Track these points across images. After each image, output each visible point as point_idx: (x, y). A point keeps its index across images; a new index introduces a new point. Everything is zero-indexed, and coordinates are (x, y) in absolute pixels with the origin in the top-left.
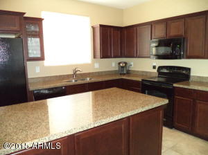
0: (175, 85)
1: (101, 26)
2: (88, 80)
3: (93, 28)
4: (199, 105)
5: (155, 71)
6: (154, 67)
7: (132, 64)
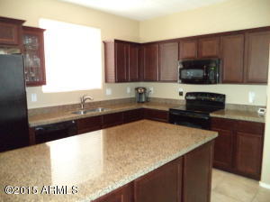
0: (212, 115)
1: (116, 41)
2: (100, 111)
3: (105, 44)
4: (241, 137)
5: (183, 98)
6: (181, 94)
7: (152, 89)
